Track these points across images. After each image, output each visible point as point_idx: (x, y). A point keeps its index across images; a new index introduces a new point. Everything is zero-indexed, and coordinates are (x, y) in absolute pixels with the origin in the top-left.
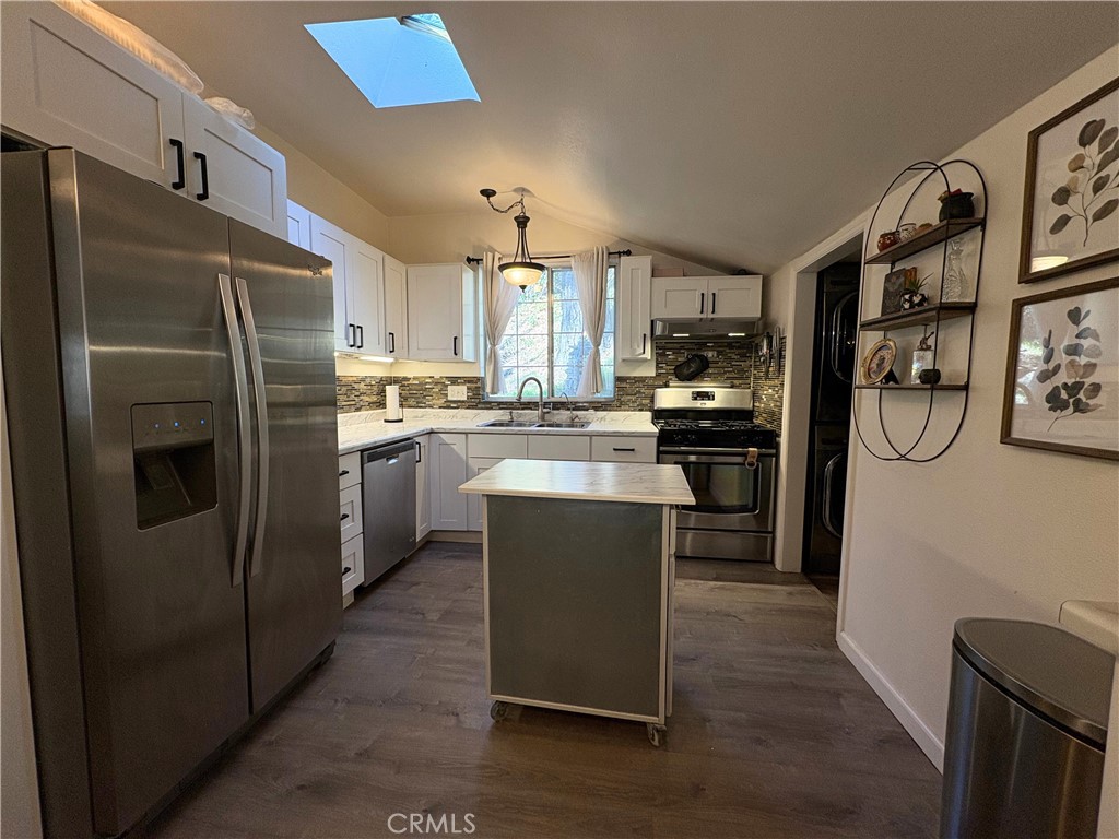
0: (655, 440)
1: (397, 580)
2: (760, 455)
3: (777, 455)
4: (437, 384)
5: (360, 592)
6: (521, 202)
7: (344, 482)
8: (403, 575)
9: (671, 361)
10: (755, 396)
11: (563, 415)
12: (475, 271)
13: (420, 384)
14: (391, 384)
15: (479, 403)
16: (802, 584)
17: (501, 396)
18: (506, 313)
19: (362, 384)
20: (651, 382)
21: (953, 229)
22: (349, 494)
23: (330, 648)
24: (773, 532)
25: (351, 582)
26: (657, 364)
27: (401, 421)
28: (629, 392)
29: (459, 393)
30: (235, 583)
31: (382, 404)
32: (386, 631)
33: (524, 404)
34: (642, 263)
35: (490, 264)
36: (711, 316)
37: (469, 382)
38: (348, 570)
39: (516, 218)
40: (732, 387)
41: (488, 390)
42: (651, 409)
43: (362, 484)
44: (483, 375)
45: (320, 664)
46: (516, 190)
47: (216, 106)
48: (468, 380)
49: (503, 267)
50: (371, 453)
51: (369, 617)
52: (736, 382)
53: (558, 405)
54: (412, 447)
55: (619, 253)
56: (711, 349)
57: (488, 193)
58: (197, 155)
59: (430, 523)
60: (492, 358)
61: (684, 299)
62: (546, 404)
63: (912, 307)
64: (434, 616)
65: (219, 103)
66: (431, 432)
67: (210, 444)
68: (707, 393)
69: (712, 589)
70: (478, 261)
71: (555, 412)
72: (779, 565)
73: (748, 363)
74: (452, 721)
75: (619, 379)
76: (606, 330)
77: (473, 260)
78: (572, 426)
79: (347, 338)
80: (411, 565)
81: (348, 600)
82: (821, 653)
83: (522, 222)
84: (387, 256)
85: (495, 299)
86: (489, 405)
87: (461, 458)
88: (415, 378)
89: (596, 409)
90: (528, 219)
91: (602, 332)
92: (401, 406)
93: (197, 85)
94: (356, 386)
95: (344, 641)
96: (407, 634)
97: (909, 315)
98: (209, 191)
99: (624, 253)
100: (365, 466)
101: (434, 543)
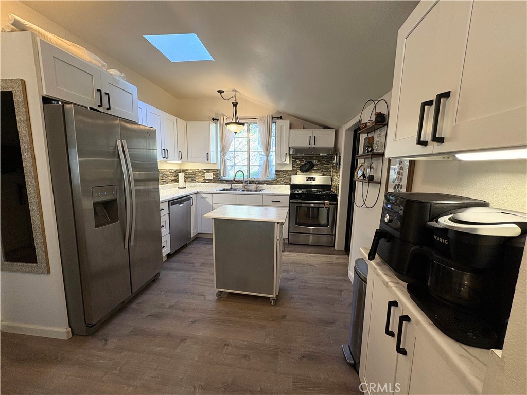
0: (288, 197)
1: (183, 252)
2: (330, 204)
3: (337, 204)
4: (200, 172)
5: (169, 255)
6: (235, 96)
7: (162, 213)
8: (186, 250)
9: (298, 164)
10: (332, 179)
11: (253, 186)
12: (216, 124)
13: (193, 172)
14: (180, 172)
15: (218, 180)
16: (343, 255)
17: (227, 178)
18: (229, 143)
19: (168, 172)
20: (290, 173)
21: (377, 127)
22: (164, 218)
23: (158, 274)
24: (335, 235)
25: (166, 251)
26: (293, 165)
27: (185, 188)
28: (281, 176)
29: (210, 176)
30: (125, 248)
31: (177, 181)
32: (179, 270)
33: (237, 181)
34: (285, 123)
35: (222, 121)
36: (313, 146)
37: (214, 171)
38: (164, 247)
39: (232, 103)
40: (323, 175)
41: (222, 175)
42: (290, 184)
43: (169, 214)
44: (219, 169)
45: (155, 280)
46: (233, 91)
47: (111, 73)
48: (213, 171)
49: (227, 124)
50: (172, 202)
51: (173, 264)
52: (325, 173)
53: (251, 182)
54: (189, 199)
55: (277, 118)
56: (315, 159)
57: (221, 92)
58: (106, 93)
59: (197, 231)
60: (224, 161)
61: (302, 139)
62: (246, 182)
63: (368, 152)
64: (198, 265)
65: (112, 71)
66: (197, 193)
67: (116, 200)
68: (313, 178)
69: (307, 256)
70: (217, 120)
71: (250, 185)
72: (336, 248)
73: (330, 165)
74: (203, 297)
75: (277, 171)
76: (271, 150)
77: (215, 119)
78: (256, 191)
79: (162, 155)
80: (190, 247)
81: (165, 259)
82: (342, 278)
83: (235, 105)
84: (178, 119)
85: (224, 137)
86: (222, 182)
87: (210, 204)
88: (191, 170)
89: (267, 184)
90: (237, 103)
91: (269, 151)
92: (185, 181)
93: (105, 66)
94: (166, 173)
95: (163, 273)
96: (187, 270)
97: (367, 155)
98: (111, 106)
99: (279, 118)
100: (170, 207)
101: (198, 238)
